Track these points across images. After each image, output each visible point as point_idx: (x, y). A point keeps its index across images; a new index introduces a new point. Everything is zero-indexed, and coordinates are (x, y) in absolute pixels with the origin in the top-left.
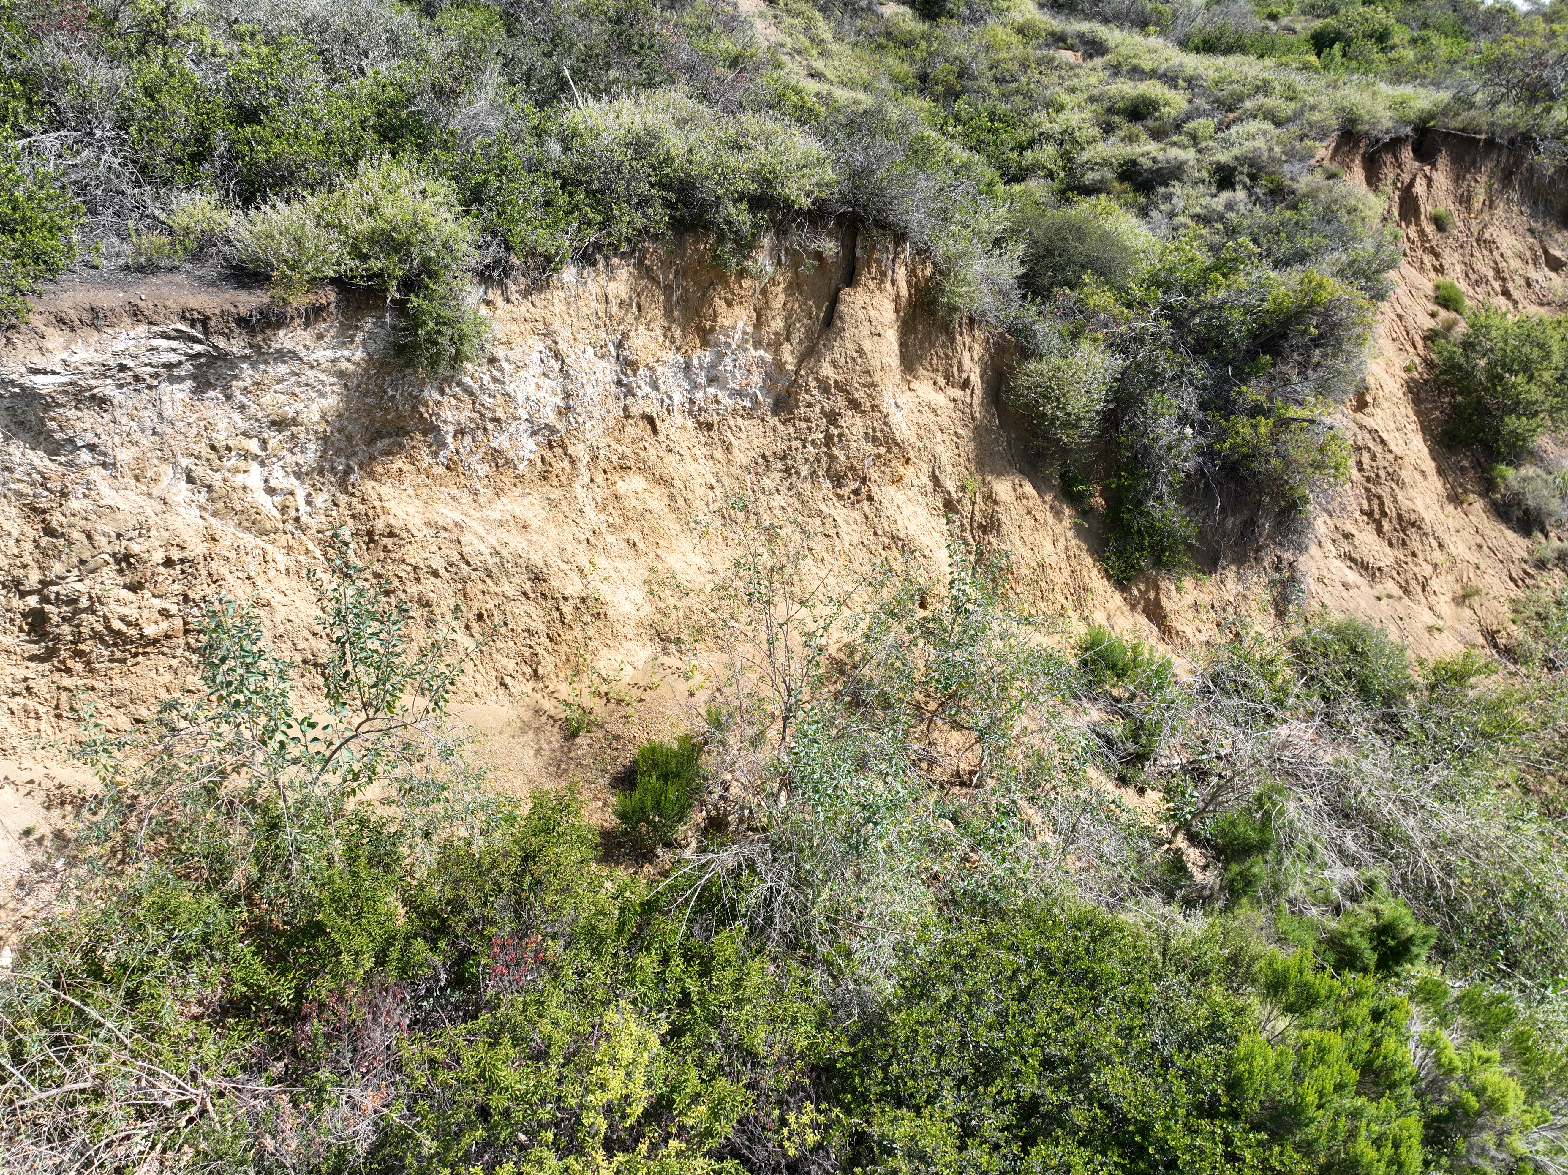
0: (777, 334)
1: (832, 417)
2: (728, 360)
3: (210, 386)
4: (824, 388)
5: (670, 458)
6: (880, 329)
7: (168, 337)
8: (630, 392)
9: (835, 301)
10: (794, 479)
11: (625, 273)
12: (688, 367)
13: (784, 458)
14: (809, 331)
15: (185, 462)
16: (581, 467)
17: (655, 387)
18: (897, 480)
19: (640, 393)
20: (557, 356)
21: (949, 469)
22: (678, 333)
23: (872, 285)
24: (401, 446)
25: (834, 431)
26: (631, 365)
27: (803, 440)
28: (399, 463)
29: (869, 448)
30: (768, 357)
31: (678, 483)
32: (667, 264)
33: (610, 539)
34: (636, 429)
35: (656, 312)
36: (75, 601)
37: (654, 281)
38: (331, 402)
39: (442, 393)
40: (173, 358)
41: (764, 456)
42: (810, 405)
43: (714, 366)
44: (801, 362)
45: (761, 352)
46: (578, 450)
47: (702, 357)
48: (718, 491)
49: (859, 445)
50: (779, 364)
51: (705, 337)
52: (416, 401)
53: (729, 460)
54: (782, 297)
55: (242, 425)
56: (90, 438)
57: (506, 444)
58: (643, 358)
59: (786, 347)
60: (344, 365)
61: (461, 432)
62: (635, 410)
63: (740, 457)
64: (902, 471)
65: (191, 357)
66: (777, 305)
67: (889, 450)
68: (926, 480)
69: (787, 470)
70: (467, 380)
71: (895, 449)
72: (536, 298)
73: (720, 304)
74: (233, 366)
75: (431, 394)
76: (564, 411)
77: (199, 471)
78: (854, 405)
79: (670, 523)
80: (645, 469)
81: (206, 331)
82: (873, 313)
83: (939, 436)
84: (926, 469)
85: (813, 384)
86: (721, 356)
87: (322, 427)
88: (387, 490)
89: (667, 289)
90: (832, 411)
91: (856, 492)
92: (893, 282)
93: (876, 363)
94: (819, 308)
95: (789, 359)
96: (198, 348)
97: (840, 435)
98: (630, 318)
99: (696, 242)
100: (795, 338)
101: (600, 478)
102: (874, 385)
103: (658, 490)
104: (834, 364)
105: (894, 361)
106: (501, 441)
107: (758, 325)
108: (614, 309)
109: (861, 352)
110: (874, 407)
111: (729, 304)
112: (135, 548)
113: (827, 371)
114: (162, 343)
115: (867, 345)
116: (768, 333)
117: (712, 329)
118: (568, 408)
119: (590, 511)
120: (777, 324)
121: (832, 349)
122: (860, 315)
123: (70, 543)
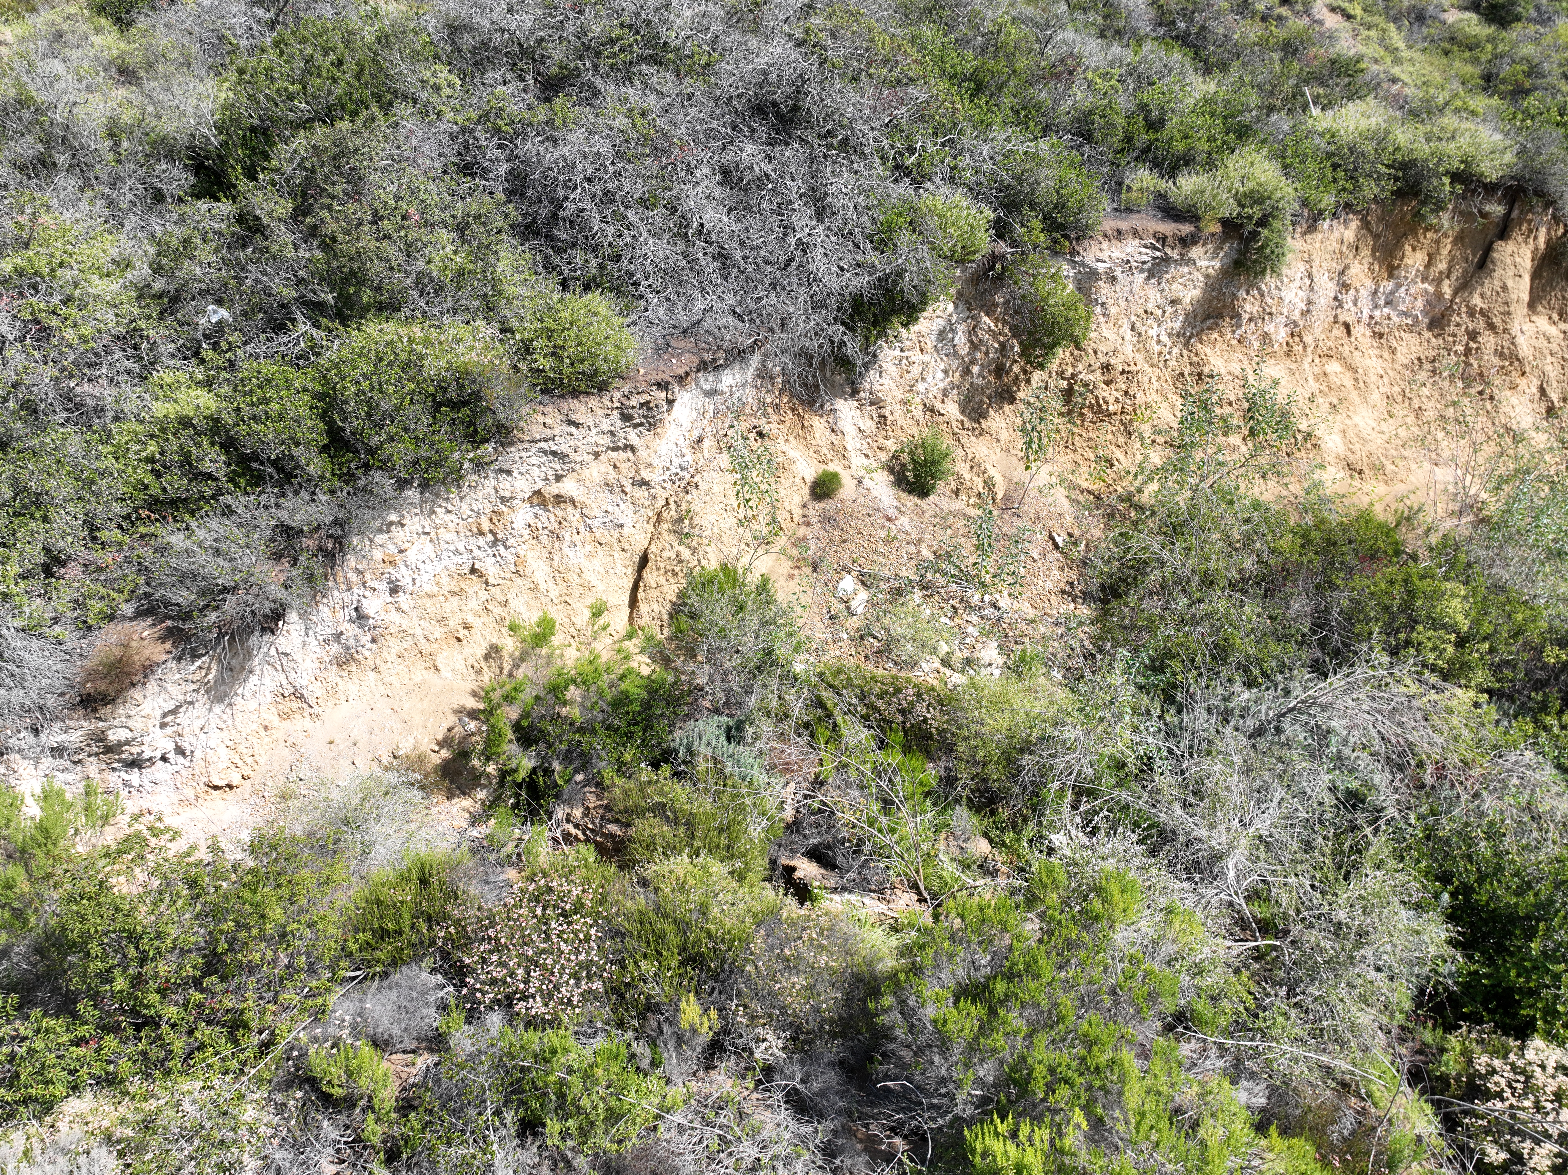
0: (1441, 273)
1: (1473, 335)
2: (1403, 289)
3: (1153, 276)
4: (1471, 313)
5: (1356, 353)
6: (1521, 272)
7: (1146, 247)
8: (1341, 306)
9: (1488, 250)
10: (1437, 378)
11: (1355, 224)
12: (1375, 293)
13: (1433, 361)
14: (1465, 271)
15: (1133, 318)
16: (1309, 350)
17: (1355, 305)
18: (1513, 387)
19: (1346, 307)
20: (1310, 276)
21: (1555, 384)
22: (1377, 267)
23: (1520, 239)
24: (1217, 324)
25: (1473, 345)
26: (1345, 287)
27: (1449, 351)
28: (1215, 335)
29: (1496, 361)
30: (1431, 289)
31: (1360, 371)
32: (1380, 220)
33: (1321, 400)
34: (1339, 331)
35: (1366, 252)
36: (1087, 385)
37: (1369, 230)
38: (1197, 293)
39: (1248, 293)
40: (1146, 258)
41: (1419, 359)
42: (1458, 325)
43: (1392, 293)
44: (1455, 293)
45: (1426, 285)
46: (1308, 339)
47: (1387, 286)
48: (1386, 379)
49: (1490, 359)
50: (1439, 295)
51: (1392, 271)
52: (1234, 296)
53: (1393, 360)
54: (1449, 247)
55: (1160, 301)
56: (1104, 299)
57: (1272, 330)
58: (1355, 283)
59: (1446, 282)
60: (1211, 271)
61: (1250, 320)
62: (1341, 319)
63: (1401, 358)
64: (1518, 381)
65: (1154, 259)
66: (1445, 252)
67: (1511, 364)
68: (1534, 390)
69: (1434, 372)
70: (1263, 287)
71: (1516, 363)
72: (1308, 237)
73: (1408, 248)
74: (1168, 266)
75: (1242, 294)
76: (1306, 313)
77: (1138, 325)
78: (1491, 327)
79: (1354, 395)
80: (1342, 359)
81: (1163, 245)
82: (1518, 260)
83: (1549, 359)
84: (1536, 382)
85: (1464, 309)
86: (1399, 286)
87: (1189, 307)
89: (1376, 237)
90: (1474, 331)
91: (1481, 393)
92: (1536, 238)
93: (1514, 297)
94: (1474, 255)
95: (1447, 290)
96: (1158, 254)
97: (1477, 349)
98: (1351, 256)
99: (1403, 205)
100: (1454, 277)
101: (1317, 360)
102: (1509, 313)
103: (1349, 374)
104: (1482, 296)
105: (1526, 297)
106: (1270, 328)
107: (1428, 266)
108: (1344, 249)
109: (1505, 288)
110: (1505, 331)
111: (1414, 249)
112: (1112, 362)
113: (1477, 301)
114: (1144, 250)
115: (1510, 283)
116: (1433, 272)
117: (1399, 266)
118: (1308, 311)
119: (1310, 379)
120: (1443, 266)
121: (1482, 285)
122: (1508, 261)
123: (1087, 355)
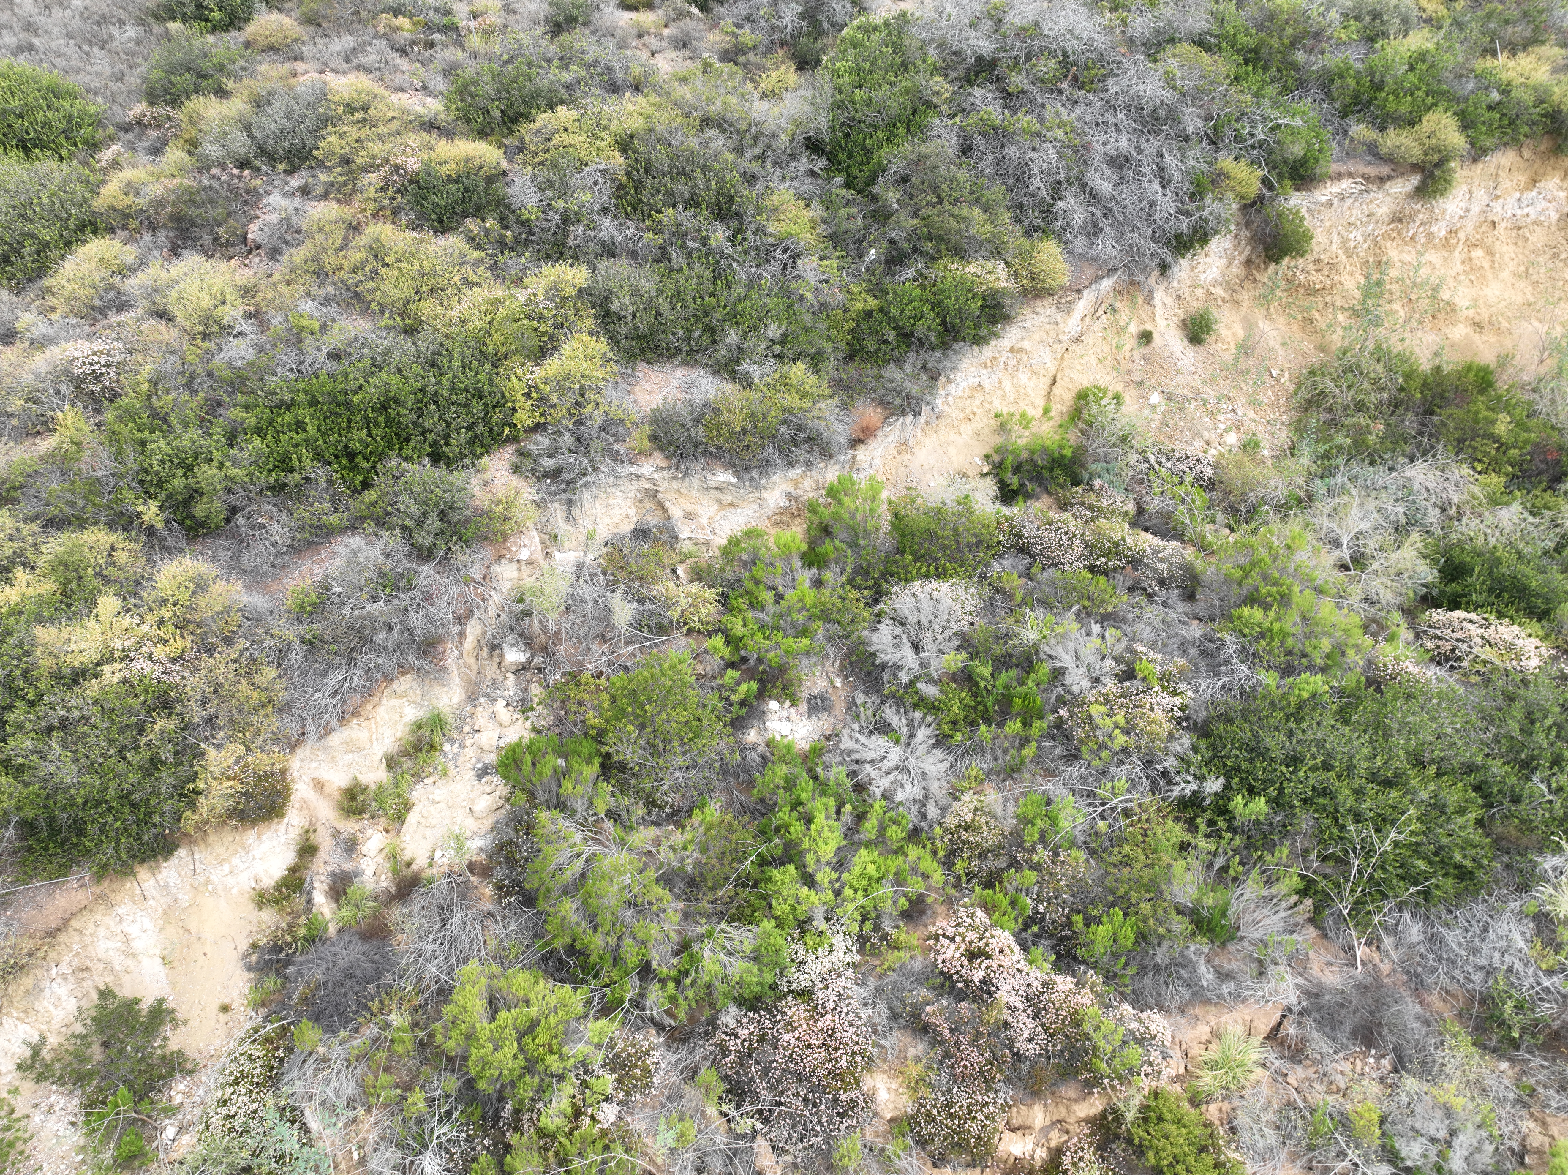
2: (1542, 196)
5: (1497, 242)
7: (1355, 183)
8: (1491, 210)
11: (1511, 154)
12: (1519, 199)
15: (1340, 228)
16: (1461, 242)
17: (1502, 208)
19: (1495, 210)
20: (1470, 193)
22: (1523, 183)
26: (1496, 197)
31: (1497, 255)
32: (1531, 150)
33: (1464, 277)
34: (1486, 227)
35: (1517, 172)
37: (1522, 158)
38: (1387, 209)
39: (1423, 207)
40: (1355, 191)
41: (1544, 246)
46: (1462, 235)
47: (1530, 194)
48: (1516, 261)
51: (1534, 184)
53: (1524, 247)
55: (1360, 216)
57: (1436, 230)
58: (1505, 194)
60: (1399, 195)
61: (1421, 224)
62: (1490, 219)
63: (1530, 245)
70: (1434, 202)
72: (1472, 168)
73: (1550, 170)
74: (1369, 194)
75: (1418, 208)
77: (1343, 232)
80: (1485, 247)
81: (1367, 182)
86: (1539, 194)
87: (1380, 218)
88: (1388, 244)
89: (1527, 162)
96: (1363, 187)
98: (1505, 175)
101: (1466, 249)
103: (1488, 258)
112: (1322, 257)
114: (1353, 185)
117: (1541, 181)
118: (1465, 216)
119: (1458, 263)
